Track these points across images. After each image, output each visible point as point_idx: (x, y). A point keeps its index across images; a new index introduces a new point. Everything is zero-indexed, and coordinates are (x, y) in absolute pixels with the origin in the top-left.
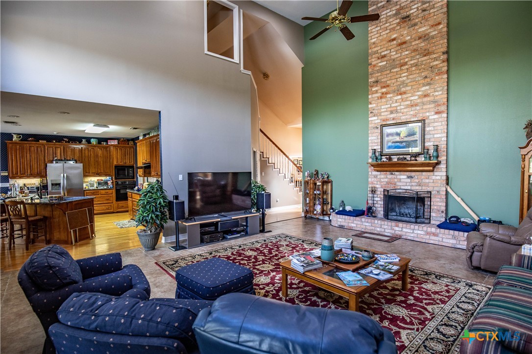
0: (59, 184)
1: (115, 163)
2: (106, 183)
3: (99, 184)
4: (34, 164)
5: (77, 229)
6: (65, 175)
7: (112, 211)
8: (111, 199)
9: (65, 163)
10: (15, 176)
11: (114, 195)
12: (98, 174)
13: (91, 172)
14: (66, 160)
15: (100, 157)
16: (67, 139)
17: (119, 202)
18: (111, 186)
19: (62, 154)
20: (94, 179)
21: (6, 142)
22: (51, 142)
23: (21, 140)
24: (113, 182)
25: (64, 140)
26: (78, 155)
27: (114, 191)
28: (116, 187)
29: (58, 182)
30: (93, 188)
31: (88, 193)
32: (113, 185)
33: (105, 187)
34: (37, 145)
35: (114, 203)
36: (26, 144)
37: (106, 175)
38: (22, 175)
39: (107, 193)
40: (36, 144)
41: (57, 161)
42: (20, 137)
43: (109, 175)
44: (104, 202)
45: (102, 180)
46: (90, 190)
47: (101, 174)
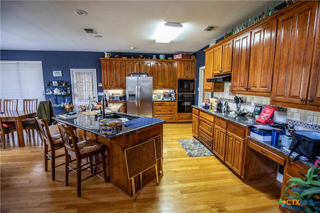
0: (134, 95)
1: (179, 77)
2: (170, 96)
3: (165, 96)
4: (118, 77)
5: (141, 173)
6: (139, 87)
7: (173, 121)
8: (174, 110)
9: (140, 76)
10: (106, 87)
11: (176, 106)
12: (164, 87)
13: (158, 85)
14: (140, 74)
15: (166, 71)
16: (142, 55)
17: (180, 114)
18: (174, 98)
19: (138, 69)
20: (161, 92)
21: (100, 58)
22: (130, 58)
23: (111, 57)
24: (175, 95)
25: (140, 57)
26: (150, 70)
27: (176, 103)
28: (178, 100)
29: (133, 94)
30: (160, 100)
31: (156, 104)
32: (176, 98)
33: (169, 99)
34: (120, 61)
35: (176, 114)
36: (113, 60)
37: (170, 88)
38: (111, 87)
39: (170, 105)
40: (120, 60)
41: (134, 74)
42: (109, 55)
43: (173, 88)
44: (168, 113)
45: (167, 93)
46: (158, 101)
47: (166, 87)
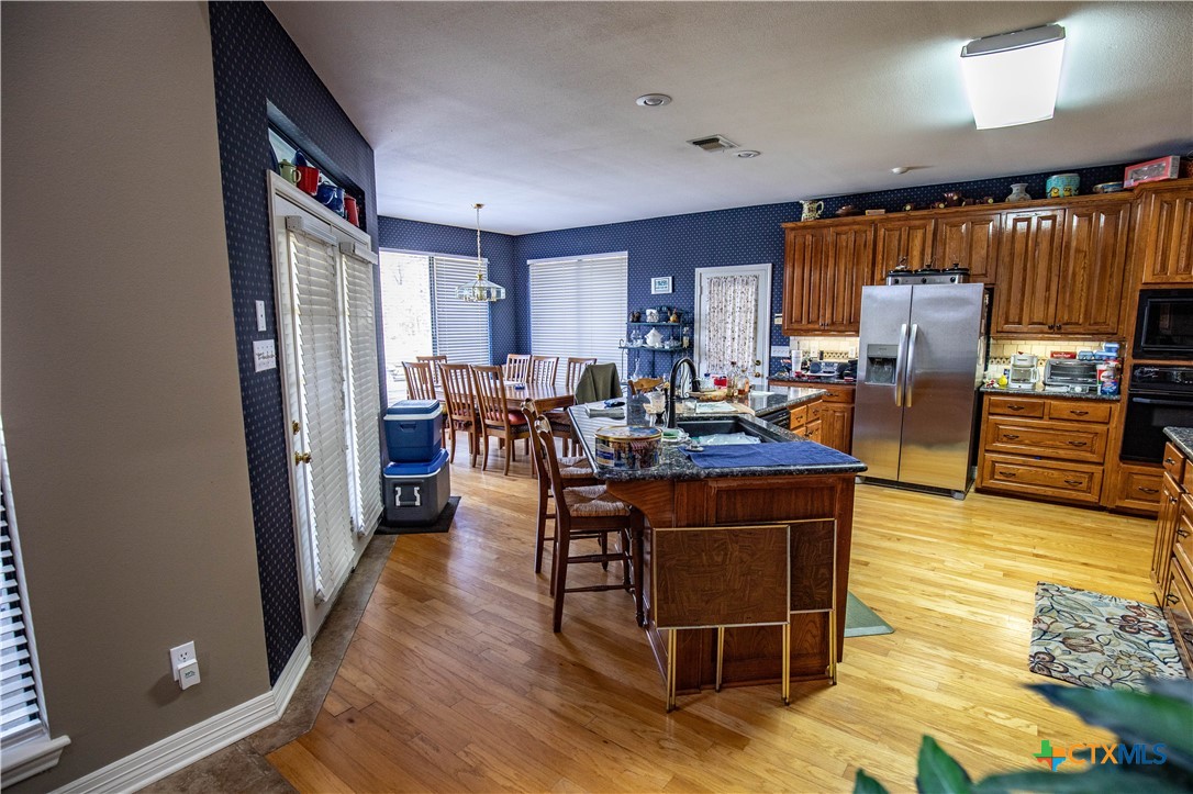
0: (893, 361)
1: (1147, 277)
2: (1090, 370)
3: (1056, 370)
4: (842, 289)
5: (721, 628)
6: (914, 328)
7: (1092, 498)
8: (1099, 444)
9: (924, 282)
10: (795, 326)
11: (1117, 427)
12: (1056, 329)
13: (1026, 319)
14: (928, 273)
15: (1078, 251)
16: (956, 192)
17: (1136, 468)
18: (1110, 386)
19: (928, 251)
20: (1036, 352)
21: (784, 225)
22: (900, 211)
23: (821, 217)
24: (1119, 371)
25: (944, 200)
26: (984, 252)
27: (1118, 411)
28: (1131, 396)
29: (889, 354)
30: (1025, 387)
31: (995, 404)
32: (1118, 383)
33: (1078, 389)
34: (856, 227)
35: (1108, 466)
36: (828, 226)
37: (1096, 335)
38: (810, 326)
39: (1080, 417)
40: (854, 223)
41: (904, 275)
42: (819, 208)
43: (1109, 336)
44: (1062, 453)
45: (1073, 356)
46: (1008, 394)
47: (1069, 328)
